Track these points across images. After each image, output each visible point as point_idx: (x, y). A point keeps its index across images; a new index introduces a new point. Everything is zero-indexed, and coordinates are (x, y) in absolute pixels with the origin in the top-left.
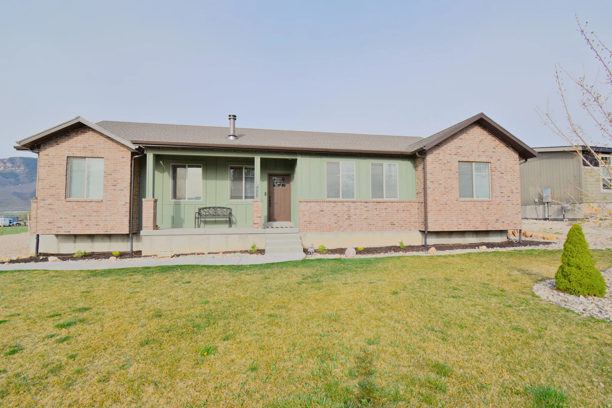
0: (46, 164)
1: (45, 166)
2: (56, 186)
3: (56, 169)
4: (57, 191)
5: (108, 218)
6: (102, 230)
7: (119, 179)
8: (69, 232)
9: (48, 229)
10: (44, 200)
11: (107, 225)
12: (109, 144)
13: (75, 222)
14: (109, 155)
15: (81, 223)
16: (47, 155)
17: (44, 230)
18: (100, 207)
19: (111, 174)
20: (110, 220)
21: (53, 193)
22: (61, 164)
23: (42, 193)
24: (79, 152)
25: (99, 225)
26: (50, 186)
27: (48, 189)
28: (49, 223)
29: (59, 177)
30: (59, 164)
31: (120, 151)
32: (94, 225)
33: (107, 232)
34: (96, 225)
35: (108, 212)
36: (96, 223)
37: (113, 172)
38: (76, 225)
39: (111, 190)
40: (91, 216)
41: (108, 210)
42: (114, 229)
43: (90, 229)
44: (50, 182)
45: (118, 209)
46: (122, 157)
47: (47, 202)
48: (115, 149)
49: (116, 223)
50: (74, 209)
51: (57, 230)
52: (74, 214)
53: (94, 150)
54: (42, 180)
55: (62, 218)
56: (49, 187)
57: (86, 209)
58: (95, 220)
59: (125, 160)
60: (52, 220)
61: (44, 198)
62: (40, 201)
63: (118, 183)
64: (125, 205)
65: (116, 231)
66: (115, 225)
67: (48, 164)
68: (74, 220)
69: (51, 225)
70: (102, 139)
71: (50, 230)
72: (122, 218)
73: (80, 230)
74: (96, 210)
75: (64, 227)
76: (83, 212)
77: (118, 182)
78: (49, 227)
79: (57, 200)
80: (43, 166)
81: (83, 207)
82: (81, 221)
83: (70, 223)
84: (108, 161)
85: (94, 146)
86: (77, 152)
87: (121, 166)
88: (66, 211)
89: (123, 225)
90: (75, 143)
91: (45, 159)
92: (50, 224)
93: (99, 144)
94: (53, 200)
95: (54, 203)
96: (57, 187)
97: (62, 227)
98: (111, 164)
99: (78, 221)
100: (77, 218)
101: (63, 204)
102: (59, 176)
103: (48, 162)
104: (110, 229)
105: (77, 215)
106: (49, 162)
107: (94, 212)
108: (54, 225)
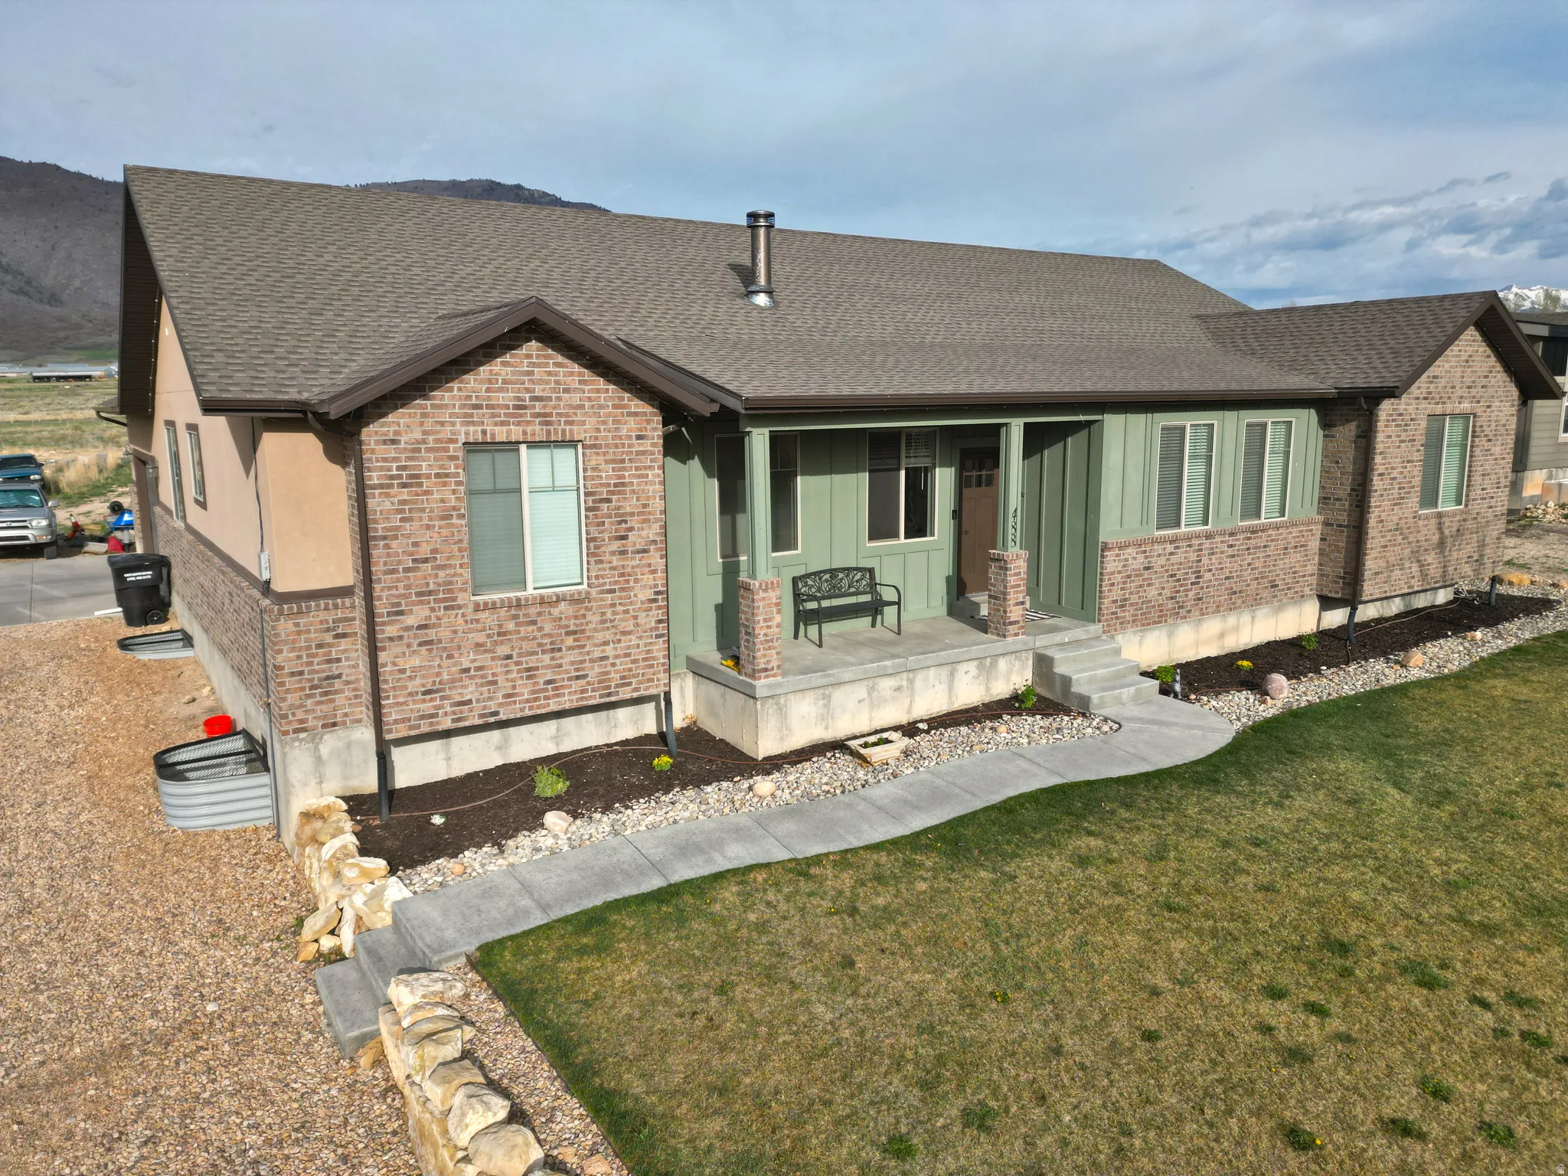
0: (392, 477)
1: (390, 486)
2: (436, 558)
3: (427, 493)
4: (441, 574)
5: (609, 650)
6: (593, 690)
7: (632, 514)
8: (495, 714)
9: (423, 717)
10: (401, 613)
11: (607, 673)
12: (598, 391)
13: (510, 676)
14: (598, 430)
15: (529, 677)
16: (393, 442)
17: (409, 720)
18: (584, 616)
19: (609, 501)
20: (617, 657)
21: (428, 584)
22: (447, 475)
23: (390, 588)
24: (503, 423)
25: (585, 676)
26: (415, 561)
27: (407, 570)
28: (425, 693)
29: (443, 522)
30: (437, 475)
31: (629, 414)
32: (570, 679)
33: (609, 695)
34: (578, 678)
35: (608, 628)
36: (577, 670)
37: (613, 493)
38: (514, 687)
39: (613, 553)
40: (560, 650)
41: (609, 625)
42: (630, 684)
43: (558, 696)
44: (416, 544)
45: (635, 618)
46: (639, 437)
47: (410, 620)
48: (615, 407)
49: (634, 661)
50: (504, 634)
51: (454, 713)
52: (503, 650)
53: (550, 415)
54: (385, 538)
55: (467, 670)
56: (410, 565)
57: (541, 629)
58: (572, 663)
59: (646, 446)
60: (434, 682)
61: (399, 604)
62: (385, 619)
63: (631, 529)
64: (655, 601)
65: (636, 690)
66: (630, 670)
67: (400, 477)
68: (508, 672)
69: (431, 700)
70: (572, 374)
71: (432, 716)
72: (651, 643)
73: (528, 701)
74: (572, 628)
75: (478, 701)
76: (533, 639)
77: (629, 525)
78: (427, 707)
79: (446, 608)
80: (381, 486)
81: (534, 623)
82: (529, 670)
83: (495, 683)
84: (598, 454)
85: (550, 399)
86: (496, 424)
87: (637, 468)
88: (478, 645)
89: (652, 666)
90: (488, 390)
91: (385, 460)
92: (428, 697)
93: (566, 391)
94: (433, 610)
95: (434, 620)
96: (438, 562)
97: (470, 702)
98: (607, 462)
99: (519, 671)
100: (518, 663)
101: (466, 621)
102: (443, 518)
103: (399, 468)
104: (617, 686)
105: (514, 654)
106: (404, 468)
107: (568, 634)
108: (442, 698)
